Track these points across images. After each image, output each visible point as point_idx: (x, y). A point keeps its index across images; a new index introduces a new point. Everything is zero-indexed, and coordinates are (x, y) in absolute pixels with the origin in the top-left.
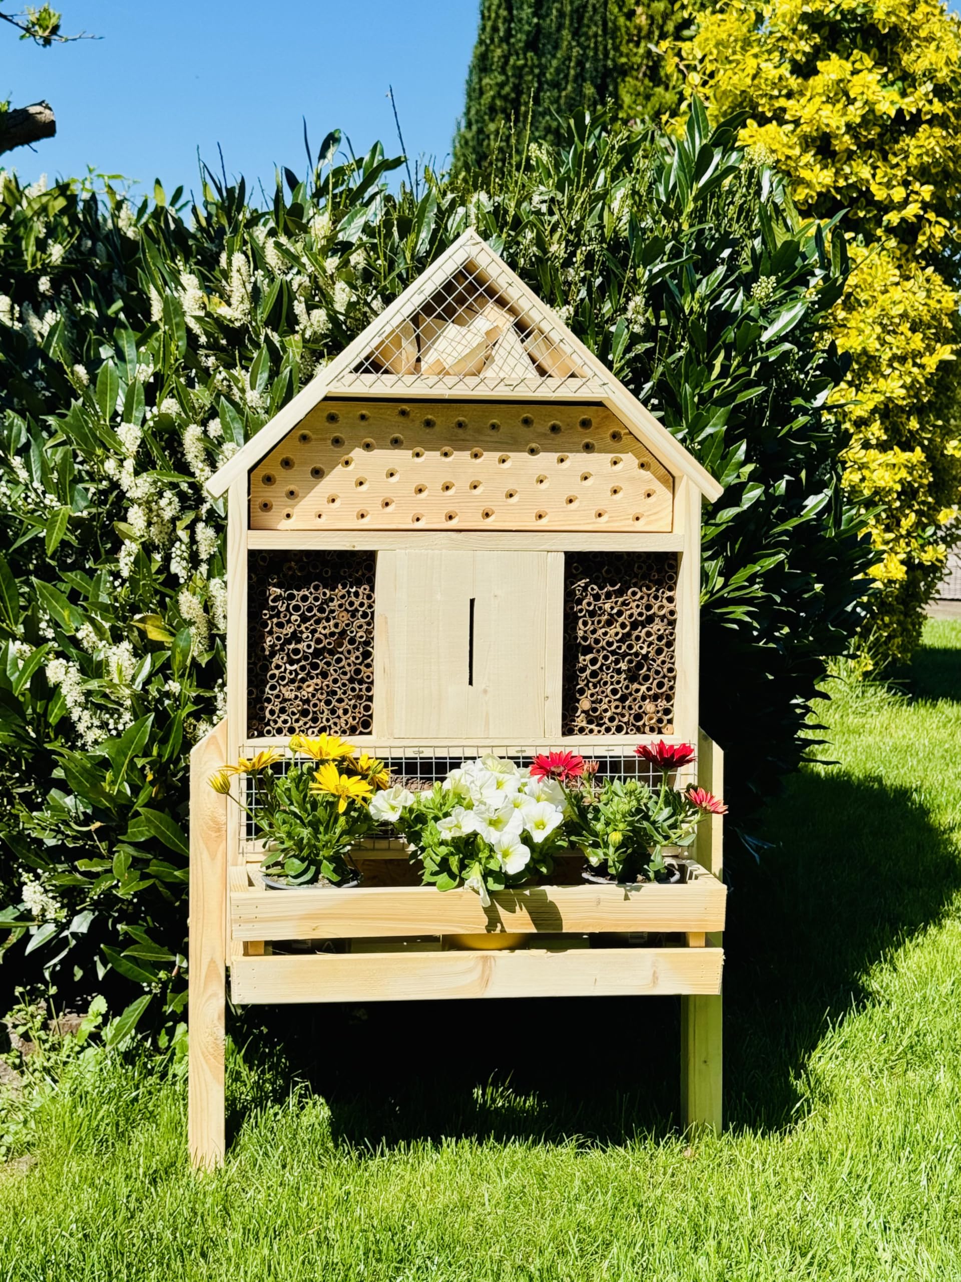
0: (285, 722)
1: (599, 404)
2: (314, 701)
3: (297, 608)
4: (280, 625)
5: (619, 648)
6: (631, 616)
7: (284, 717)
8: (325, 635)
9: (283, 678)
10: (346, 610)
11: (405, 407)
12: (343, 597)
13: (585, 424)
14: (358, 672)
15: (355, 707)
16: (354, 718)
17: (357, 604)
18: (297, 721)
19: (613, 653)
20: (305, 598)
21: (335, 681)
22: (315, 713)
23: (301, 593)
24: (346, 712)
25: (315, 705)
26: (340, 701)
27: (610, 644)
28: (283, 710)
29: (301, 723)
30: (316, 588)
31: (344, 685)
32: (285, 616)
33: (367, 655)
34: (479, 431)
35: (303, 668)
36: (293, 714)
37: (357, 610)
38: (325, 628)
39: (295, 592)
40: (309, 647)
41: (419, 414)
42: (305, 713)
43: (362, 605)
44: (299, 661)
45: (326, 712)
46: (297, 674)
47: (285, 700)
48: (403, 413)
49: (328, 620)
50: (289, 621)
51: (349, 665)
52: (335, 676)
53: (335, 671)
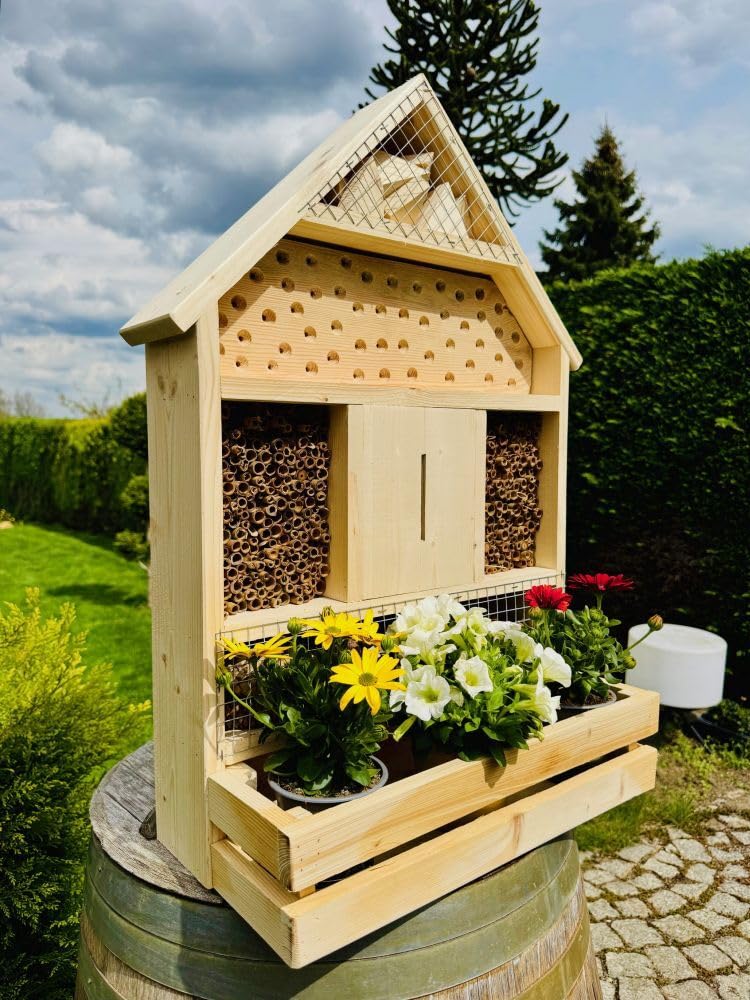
0: (251, 595)
1: (488, 278)
2: (278, 568)
3: (259, 468)
4: (243, 487)
5: (508, 496)
6: (514, 467)
7: (249, 590)
8: (287, 497)
9: (245, 547)
10: (305, 469)
11: (347, 256)
12: (303, 455)
13: (480, 295)
14: (316, 533)
15: (313, 570)
16: (313, 583)
17: (316, 461)
18: (262, 593)
19: (504, 500)
20: (265, 457)
21: (297, 545)
22: (278, 581)
23: (261, 451)
24: (306, 576)
25: (279, 573)
26: (302, 565)
27: (502, 493)
28: (246, 582)
29: (266, 594)
30: (279, 445)
31: (305, 548)
32: (247, 477)
33: (324, 514)
34: (405, 290)
35: (266, 534)
36: (259, 585)
37: (315, 469)
38: (285, 489)
39: (255, 450)
40: (272, 510)
41: (359, 266)
42: (269, 583)
43: (320, 462)
44: (261, 526)
45: (289, 579)
46: (261, 541)
47: (249, 570)
48: (345, 264)
49: (288, 480)
50: (252, 483)
51: (308, 527)
52: (295, 540)
53: (295, 534)
